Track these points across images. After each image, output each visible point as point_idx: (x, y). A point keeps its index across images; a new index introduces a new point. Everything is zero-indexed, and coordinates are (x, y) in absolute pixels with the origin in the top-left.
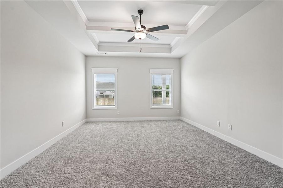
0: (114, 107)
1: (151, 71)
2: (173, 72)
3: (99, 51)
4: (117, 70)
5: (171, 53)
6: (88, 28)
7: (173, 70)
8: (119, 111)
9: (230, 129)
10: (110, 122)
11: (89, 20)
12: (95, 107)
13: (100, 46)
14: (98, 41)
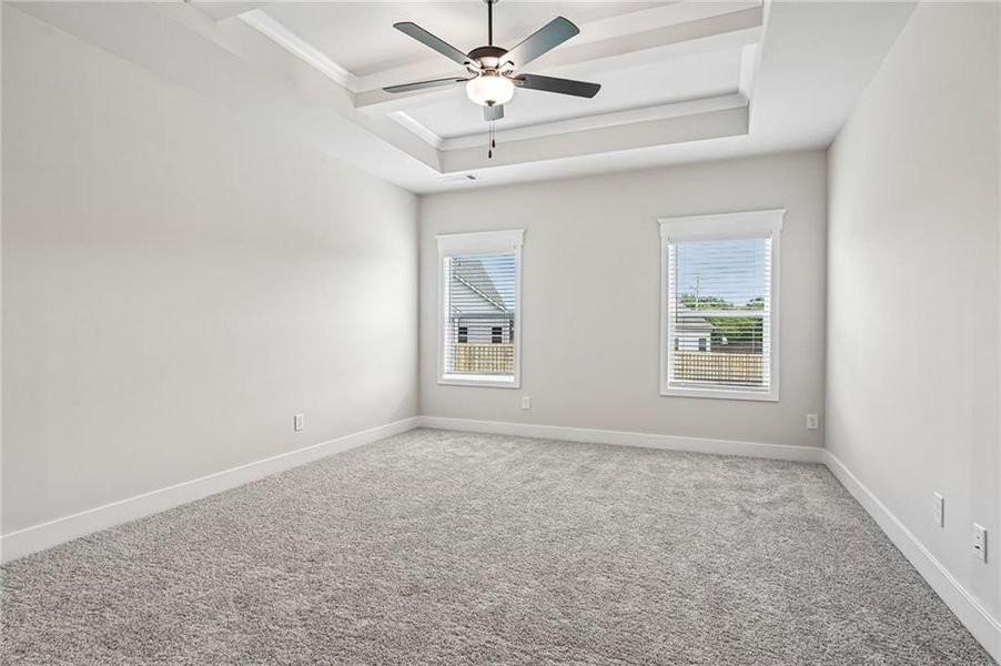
0: (511, 379)
1: (667, 227)
2: (781, 227)
3: (443, 172)
4: (524, 234)
5: (747, 133)
6: (359, 100)
7: (784, 211)
8: (527, 398)
9: (982, 555)
10: (490, 436)
11: (356, 72)
12: (446, 377)
13: (444, 153)
14: (432, 138)
